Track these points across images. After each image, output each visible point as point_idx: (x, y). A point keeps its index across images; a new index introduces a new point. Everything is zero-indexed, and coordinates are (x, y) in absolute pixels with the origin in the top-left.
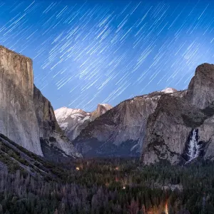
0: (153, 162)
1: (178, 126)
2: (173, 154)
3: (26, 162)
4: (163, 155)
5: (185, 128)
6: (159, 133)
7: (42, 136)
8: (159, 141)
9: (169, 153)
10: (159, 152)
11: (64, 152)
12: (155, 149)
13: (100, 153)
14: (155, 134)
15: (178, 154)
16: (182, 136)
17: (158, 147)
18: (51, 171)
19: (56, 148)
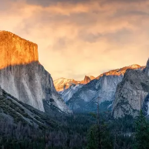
0: (121, 117)
1: (138, 91)
2: (134, 111)
3: (27, 115)
4: (127, 112)
5: (143, 92)
6: (125, 96)
7: (44, 98)
8: (125, 102)
9: (132, 110)
10: (125, 109)
11: (60, 109)
12: (122, 107)
13: (86, 110)
14: (122, 97)
15: (138, 111)
16: (141, 98)
17: (124, 106)
18: (46, 122)
19: (54, 106)
